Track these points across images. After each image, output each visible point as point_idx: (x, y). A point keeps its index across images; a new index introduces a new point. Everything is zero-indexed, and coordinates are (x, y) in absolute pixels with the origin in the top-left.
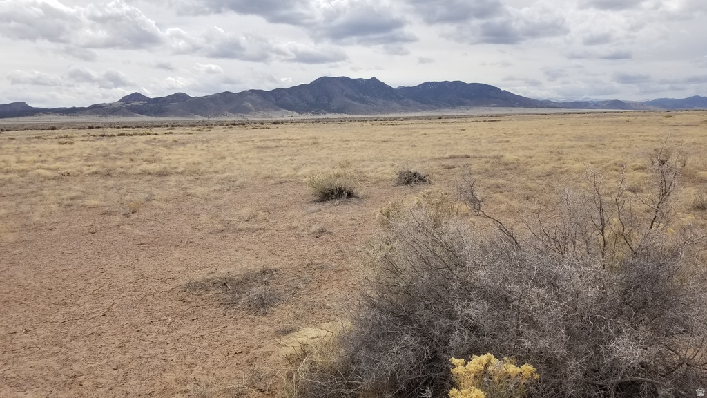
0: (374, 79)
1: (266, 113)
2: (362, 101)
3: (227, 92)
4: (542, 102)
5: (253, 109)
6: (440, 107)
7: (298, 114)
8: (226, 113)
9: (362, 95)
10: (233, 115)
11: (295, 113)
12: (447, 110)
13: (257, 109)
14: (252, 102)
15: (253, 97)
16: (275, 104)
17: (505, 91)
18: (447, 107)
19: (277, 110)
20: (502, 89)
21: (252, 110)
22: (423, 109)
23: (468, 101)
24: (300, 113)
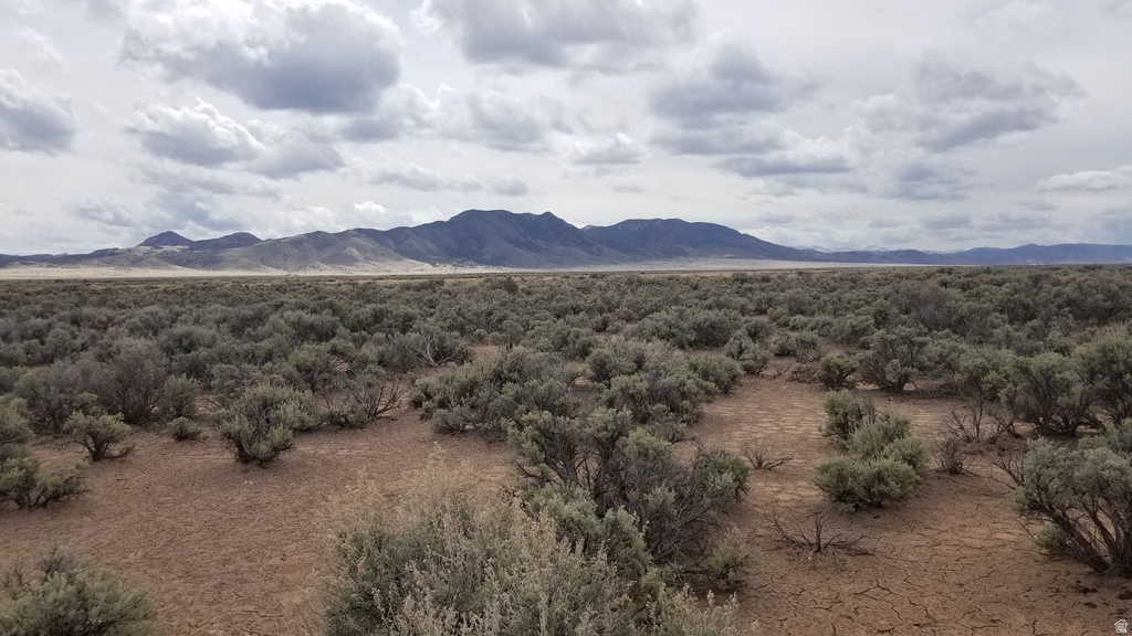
0: (548, 215)
1: (380, 265)
2: (530, 247)
3: (319, 232)
4: (802, 252)
5: (360, 258)
6: (649, 258)
7: (431, 267)
8: (317, 264)
9: (530, 239)
10: (329, 268)
11: (427, 265)
12: (660, 262)
13: (367, 259)
14: (359, 247)
15: (360, 241)
16: (395, 251)
17: (746, 235)
18: (659, 258)
19: (398, 260)
20: (742, 232)
21: (358, 261)
22: (623, 260)
23: (691, 249)
24: (434, 265)
